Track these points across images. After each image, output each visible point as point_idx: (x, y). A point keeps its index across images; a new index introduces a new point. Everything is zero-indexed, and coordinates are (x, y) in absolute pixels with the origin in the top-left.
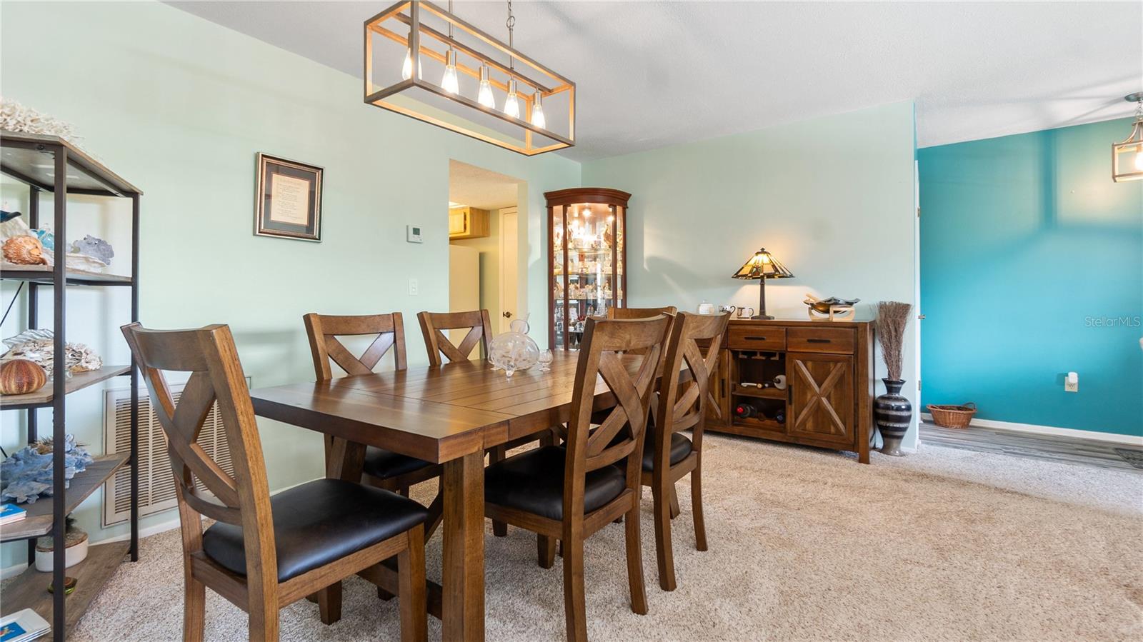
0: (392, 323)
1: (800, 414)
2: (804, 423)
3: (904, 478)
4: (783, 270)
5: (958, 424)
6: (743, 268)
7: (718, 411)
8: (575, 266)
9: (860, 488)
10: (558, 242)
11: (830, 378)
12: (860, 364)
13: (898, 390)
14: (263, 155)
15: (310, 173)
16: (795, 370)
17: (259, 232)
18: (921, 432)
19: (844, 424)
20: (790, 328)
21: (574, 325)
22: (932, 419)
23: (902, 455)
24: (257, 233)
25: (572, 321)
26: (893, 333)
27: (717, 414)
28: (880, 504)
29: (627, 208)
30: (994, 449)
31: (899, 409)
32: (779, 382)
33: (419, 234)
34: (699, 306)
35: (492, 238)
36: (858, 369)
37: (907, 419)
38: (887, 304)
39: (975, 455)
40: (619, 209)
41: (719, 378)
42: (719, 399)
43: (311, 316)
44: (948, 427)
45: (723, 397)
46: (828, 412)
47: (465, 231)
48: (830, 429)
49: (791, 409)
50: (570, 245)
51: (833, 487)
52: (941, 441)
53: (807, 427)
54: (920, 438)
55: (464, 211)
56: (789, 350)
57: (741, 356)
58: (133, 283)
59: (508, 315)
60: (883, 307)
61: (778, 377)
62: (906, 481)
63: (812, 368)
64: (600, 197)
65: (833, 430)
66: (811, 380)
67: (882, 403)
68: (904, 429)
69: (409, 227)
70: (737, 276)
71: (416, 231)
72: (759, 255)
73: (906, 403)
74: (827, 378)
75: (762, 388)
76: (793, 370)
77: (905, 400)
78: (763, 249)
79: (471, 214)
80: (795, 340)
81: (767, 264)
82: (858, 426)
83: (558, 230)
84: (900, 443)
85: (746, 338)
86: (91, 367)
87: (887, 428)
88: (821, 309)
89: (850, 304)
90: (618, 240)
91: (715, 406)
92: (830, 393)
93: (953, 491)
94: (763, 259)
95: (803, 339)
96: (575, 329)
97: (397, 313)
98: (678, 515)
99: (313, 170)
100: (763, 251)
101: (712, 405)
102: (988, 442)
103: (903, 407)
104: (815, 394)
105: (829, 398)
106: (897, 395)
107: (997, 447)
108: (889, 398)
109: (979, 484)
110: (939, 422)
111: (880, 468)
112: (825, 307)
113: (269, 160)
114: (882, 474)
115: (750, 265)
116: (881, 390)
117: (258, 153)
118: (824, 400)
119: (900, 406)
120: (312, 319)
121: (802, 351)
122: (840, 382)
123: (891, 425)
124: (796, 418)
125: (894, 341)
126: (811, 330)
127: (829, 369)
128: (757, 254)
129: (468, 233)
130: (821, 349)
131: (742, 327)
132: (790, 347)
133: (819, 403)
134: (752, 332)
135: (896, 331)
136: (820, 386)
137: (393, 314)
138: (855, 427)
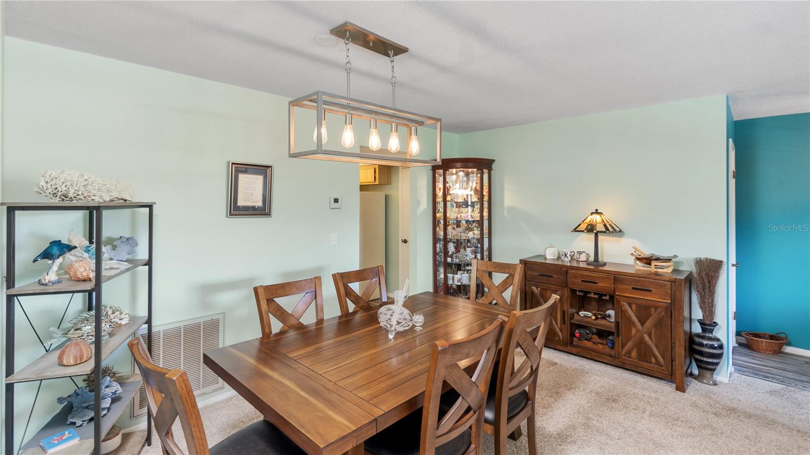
0: (314, 285)
1: (626, 344)
2: (629, 353)
3: (715, 411)
4: (613, 228)
5: (770, 351)
6: (580, 224)
7: (560, 334)
8: (452, 214)
9: (674, 419)
10: (440, 194)
11: (650, 319)
12: (676, 311)
13: (711, 331)
14: (232, 163)
15: (263, 170)
16: (621, 309)
17: (230, 215)
18: (735, 357)
19: (664, 358)
20: (617, 278)
21: (451, 257)
22: (746, 342)
23: (715, 384)
24: (229, 216)
25: (450, 253)
26: (707, 285)
27: (559, 337)
28: (690, 440)
29: (492, 169)
30: (802, 381)
31: (712, 347)
32: (609, 316)
33: (338, 202)
34: (546, 249)
35: (394, 185)
36: (675, 315)
37: (719, 356)
38: (702, 259)
39: (782, 389)
40: (486, 171)
41: (561, 309)
42: (561, 324)
43: (258, 288)
44: (760, 352)
45: (564, 324)
46: (649, 346)
47: (375, 181)
48: (651, 359)
49: (619, 340)
50: (449, 198)
51: (650, 417)
52: (753, 368)
53: (632, 356)
54: (733, 365)
55: (374, 166)
56: (617, 293)
57: (578, 293)
58: (149, 263)
59: (405, 241)
60: (699, 262)
61: (607, 312)
62: (716, 414)
63: (636, 310)
64: (471, 164)
65: (653, 360)
66: (634, 319)
67: (697, 340)
68: (717, 364)
69: (331, 198)
70: (575, 230)
71: (336, 201)
72: (593, 215)
73: (719, 343)
74: (648, 319)
75: (595, 320)
76: (620, 309)
77: (718, 340)
78: (597, 210)
79: (379, 169)
80: (621, 287)
81: (600, 223)
82: (675, 360)
83: (440, 185)
84: (713, 374)
85: (582, 281)
86: (123, 322)
87: (702, 361)
88: (644, 261)
89: (669, 260)
90: (484, 194)
91: (558, 330)
92: (651, 332)
93: (757, 429)
94: (597, 218)
95: (628, 287)
96: (452, 260)
97: (317, 277)
98: (520, 436)
99: (266, 168)
100: (597, 212)
101: (555, 329)
102: (796, 372)
103: (716, 345)
104: (638, 331)
105: (650, 335)
106: (711, 335)
107: (804, 378)
108: (703, 337)
109: (784, 425)
110: (752, 347)
111: (694, 399)
112: (648, 261)
113: (236, 166)
114: (695, 405)
115: (586, 223)
116: (697, 329)
117: (229, 162)
118: (647, 337)
119: (713, 345)
120: (259, 290)
121: (627, 295)
122: (659, 324)
123: (705, 359)
124: (623, 347)
125: (707, 290)
126: (635, 280)
127: (650, 313)
128: (592, 214)
129: (377, 183)
130: (643, 296)
131: (579, 272)
132: (619, 291)
133: (642, 339)
134: (587, 276)
135: (709, 282)
136: (642, 325)
137: (314, 278)
138: (672, 362)
